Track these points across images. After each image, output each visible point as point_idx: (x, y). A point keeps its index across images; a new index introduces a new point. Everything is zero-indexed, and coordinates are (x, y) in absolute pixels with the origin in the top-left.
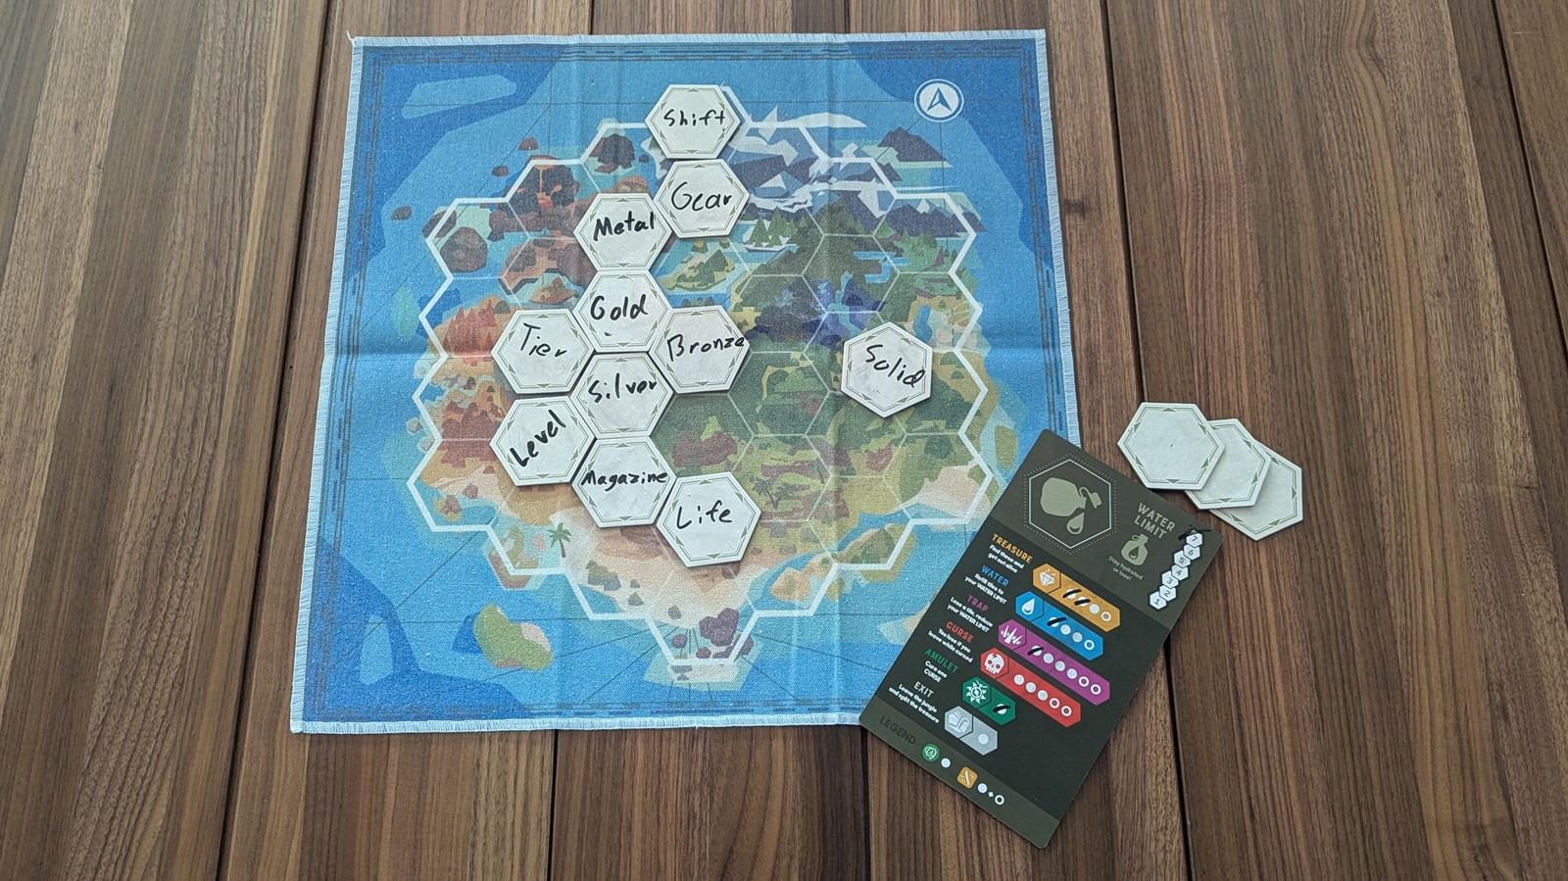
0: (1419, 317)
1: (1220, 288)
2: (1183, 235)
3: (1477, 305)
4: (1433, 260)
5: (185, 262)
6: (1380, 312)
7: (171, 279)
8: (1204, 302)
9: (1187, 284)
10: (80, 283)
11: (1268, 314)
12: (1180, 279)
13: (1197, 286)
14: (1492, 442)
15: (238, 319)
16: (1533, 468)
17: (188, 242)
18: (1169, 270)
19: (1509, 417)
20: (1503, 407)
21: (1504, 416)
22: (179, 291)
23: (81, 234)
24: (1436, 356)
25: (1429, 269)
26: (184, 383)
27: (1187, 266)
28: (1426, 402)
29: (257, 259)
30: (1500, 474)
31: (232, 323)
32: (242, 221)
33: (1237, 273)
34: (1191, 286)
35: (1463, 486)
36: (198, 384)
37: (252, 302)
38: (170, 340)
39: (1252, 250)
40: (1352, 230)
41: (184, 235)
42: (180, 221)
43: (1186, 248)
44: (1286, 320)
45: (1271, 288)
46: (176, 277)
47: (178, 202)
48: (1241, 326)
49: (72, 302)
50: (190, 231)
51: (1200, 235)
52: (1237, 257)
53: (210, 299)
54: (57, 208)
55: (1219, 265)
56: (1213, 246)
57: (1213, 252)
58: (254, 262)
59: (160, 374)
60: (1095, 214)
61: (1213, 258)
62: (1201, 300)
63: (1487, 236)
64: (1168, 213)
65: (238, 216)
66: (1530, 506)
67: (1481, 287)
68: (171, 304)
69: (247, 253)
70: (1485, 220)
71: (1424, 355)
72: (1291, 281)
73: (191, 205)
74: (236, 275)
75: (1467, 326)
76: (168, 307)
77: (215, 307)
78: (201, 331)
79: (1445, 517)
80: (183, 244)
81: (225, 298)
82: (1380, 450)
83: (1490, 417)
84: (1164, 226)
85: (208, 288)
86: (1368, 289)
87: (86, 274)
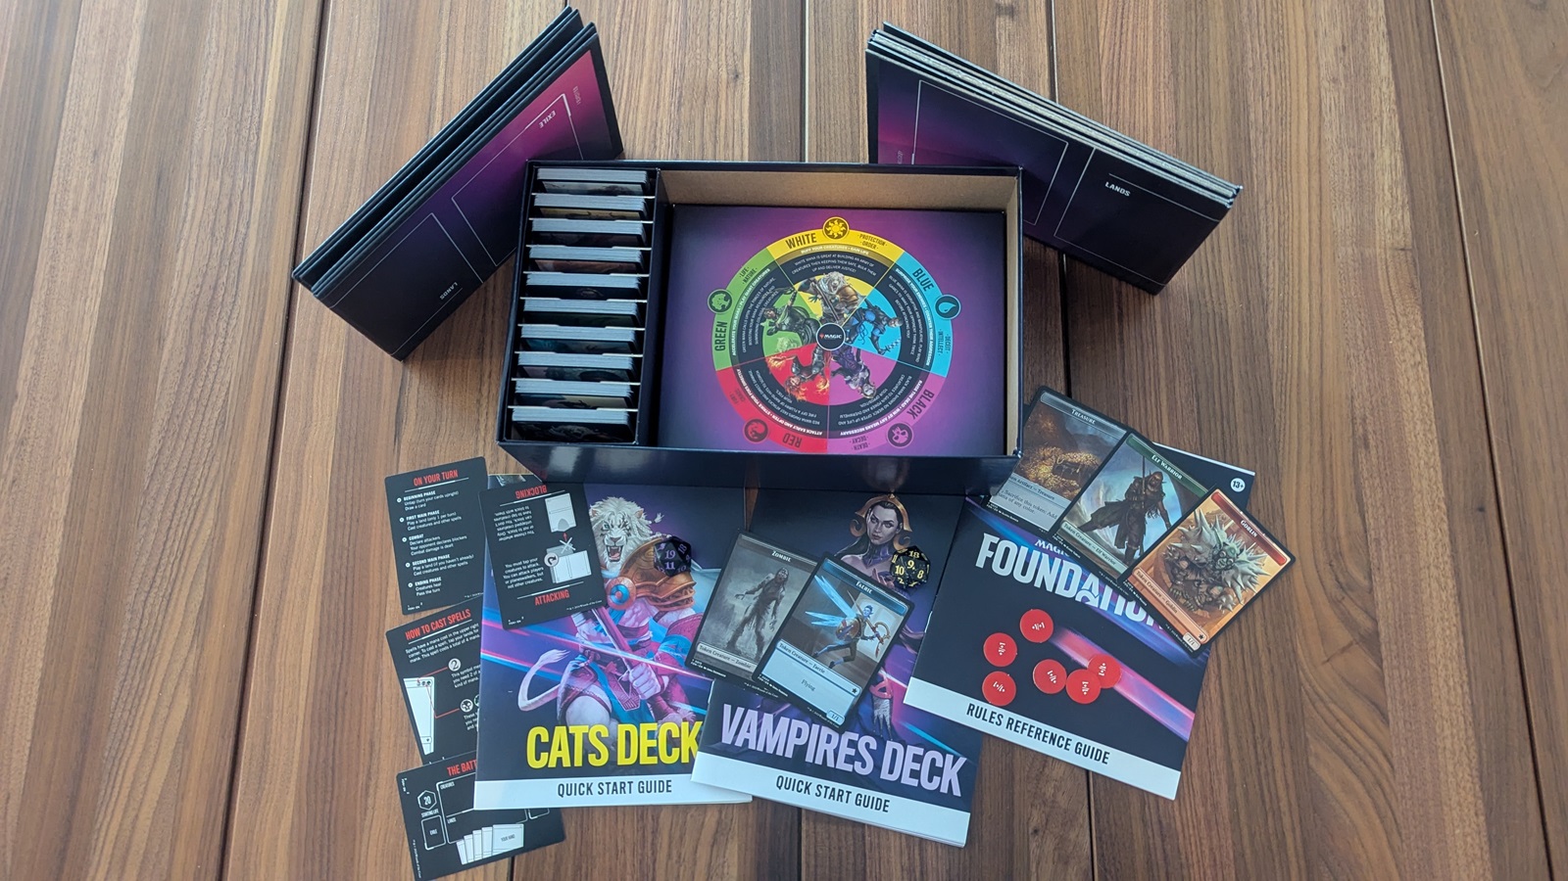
0: (1315, 101)
1: (1133, 80)
2: (1102, 33)
3: (1369, 89)
4: (1332, 51)
5: (219, 74)
6: (1279, 98)
7: (208, 86)
8: (1118, 92)
9: (1103, 78)
10: (132, 89)
11: (1176, 102)
12: (1098, 72)
13: (1112, 78)
14: (1373, 211)
15: (265, 120)
16: (1409, 232)
17: (222, 53)
18: (1088, 65)
19: (1391, 188)
20: (1386, 180)
21: (1386, 187)
22: (215, 95)
23: (131, 48)
24: (1327, 135)
25: (1328, 57)
26: (220, 173)
27: (1105, 61)
28: (1315, 177)
29: (281, 68)
30: (1378, 238)
31: (260, 122)
32: (267, 35)
33: (1150, 65)
34: (1107, 79)
35: (1343, 248)
36: (232, 174)
37: (277, 104)
38: (208, 137)
39: (1164, 44)
40: (1258, 24)
41: (218, 47)
42: (214, 35)
43: (1104, 44)
44: (1192, 107)
45: (1180, 78)
46: (211, 82)
47: (213, 18)
48: (1150, 113)
49: (125, 105)
50: (223, 44)
51: (1118, 33)
52: (1150, 51)
53: (241, 102)
54: (111, 26)
55: (1133, 59)
56: (1130, 42)
57: (1129, 48)
58: (278, 69)
59: (199, 166)
60: (1023, 16)
61: (1129, 53)
62: (1115, 92)
63: (1383, 27)
64: (1090, 13)
65: (263, 30)
66: (1404, 265)
67: (1374, 73)
68: (208, 106)
69: (272, 63)
70: (1382, 13)
71: (1316, 135)
72: (1199, 72)
73: (223, 20)
74: (263, 81)
75: (1358, 109)
76: (205, 111)
77: (245, 109)
78: (234, 129)
79: (1325, 276)
80: (216, 58)
81: (253, 101)
82: (1270, 219)
83: (1373, 188)
84: (1086, 24)
85: (238, 92)
86: (1269, 76)
87: (136, 80)
